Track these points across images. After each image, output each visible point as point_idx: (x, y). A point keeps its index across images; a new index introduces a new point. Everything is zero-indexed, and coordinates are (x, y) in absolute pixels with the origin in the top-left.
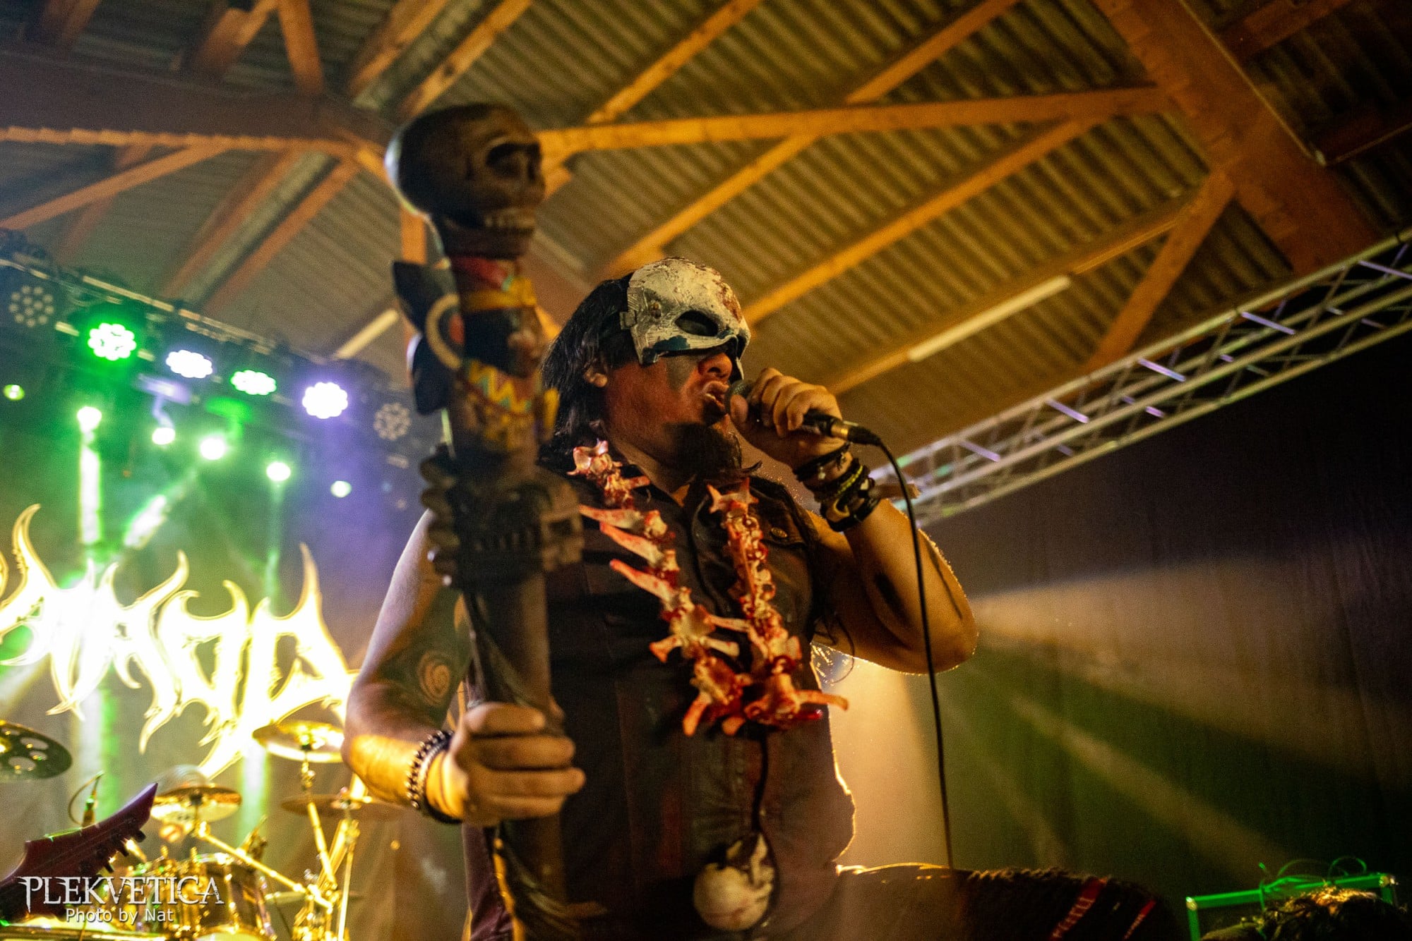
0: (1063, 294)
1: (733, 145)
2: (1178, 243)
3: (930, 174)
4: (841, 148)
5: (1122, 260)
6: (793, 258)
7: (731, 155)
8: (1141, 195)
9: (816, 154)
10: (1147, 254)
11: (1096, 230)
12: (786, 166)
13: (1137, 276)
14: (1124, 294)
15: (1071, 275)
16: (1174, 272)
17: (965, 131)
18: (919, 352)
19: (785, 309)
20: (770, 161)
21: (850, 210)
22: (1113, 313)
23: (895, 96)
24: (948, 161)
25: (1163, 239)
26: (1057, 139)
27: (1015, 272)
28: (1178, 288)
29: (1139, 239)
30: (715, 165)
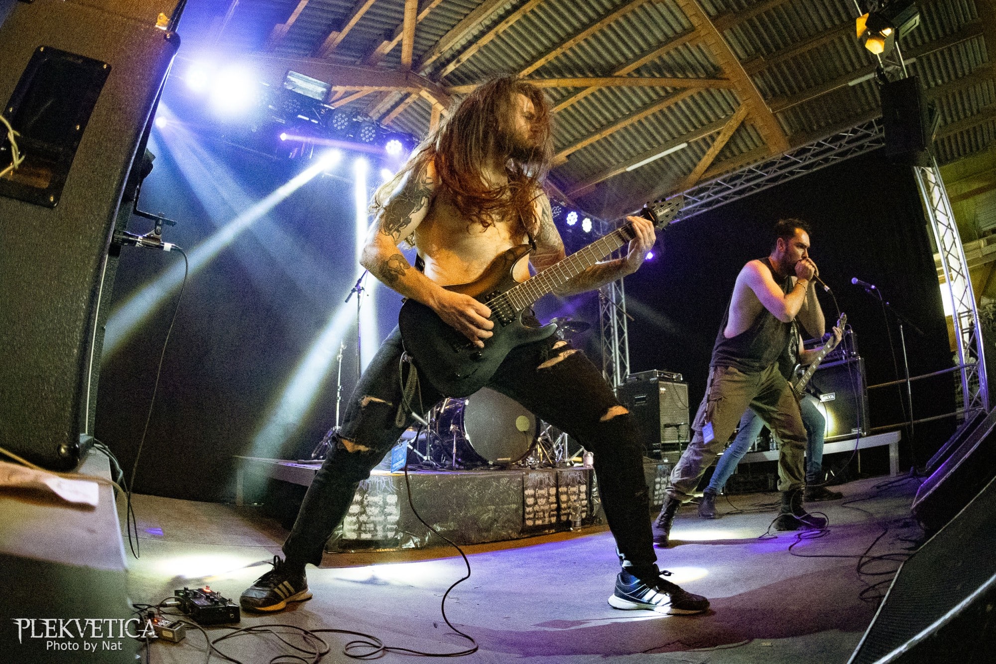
0: (683, 150)
1: (566, 89)
2: (725, 134)
3: (639, 104)
4: (607, 92)
5: (704, 139)
6: (584, 132)
7: (564, 93)
8: (712, 116)
9: (597, 94)
10: (713, 139)
11: (696, 128)
12: (586, 98)
13: (709, 146)
14: (704, 153)
15: (687, 142)
16: (722, 145)
17: (652, 88)
18: (630, 169)
19: (579, 151)
20: (581, 96)
21: (608, 115)
22: (700, 159)
23: (629, 75)
24: (646, 99)
25: (719, 133)
26: (685, 95)
27: (666, 141)
28: (722, 151)
29: (710, 133)
30: (558, 97)
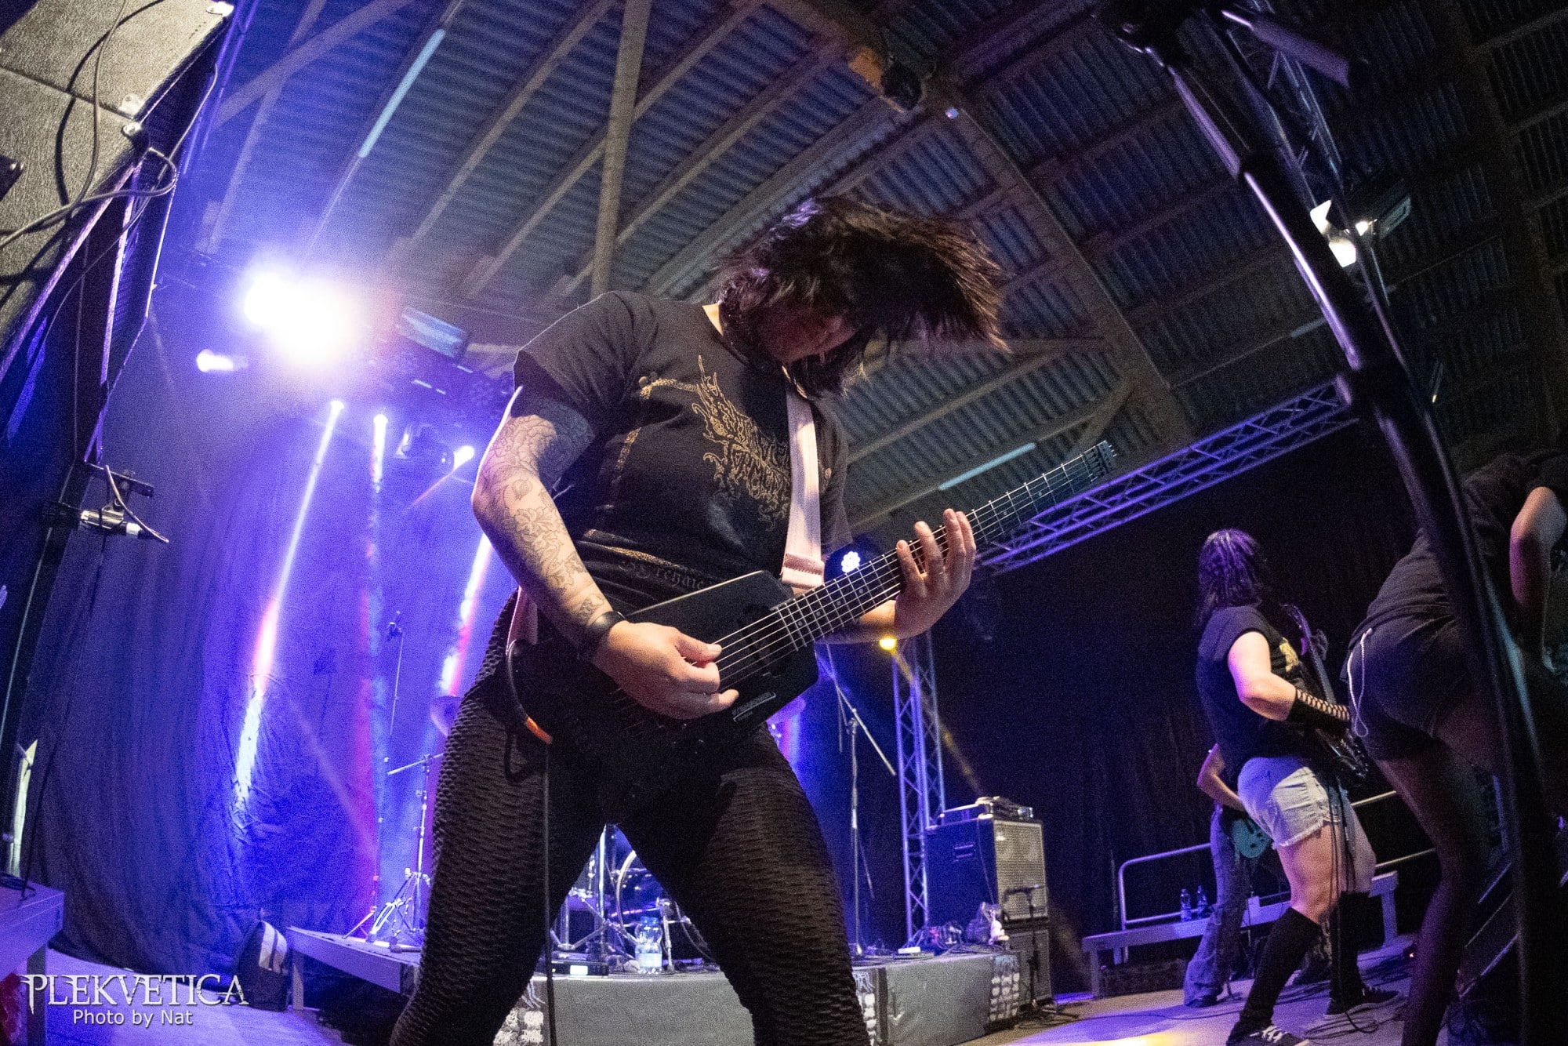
0: (1029, 454)
2: (1095, 426)
3: (959, 381)
4: (911, 364)
5: (1061, 436)
6: (872, 429)
8: (1074, 398)
10: (1076, 433)
11: (1048, 418)
13: (1069, 447)
15: (1035, 441)
17: (981, 356)
18: (944, 487)
19: (865, 459)
21: (910, 400)
24: (972, 375)
25: (1084, 426)
26: (1033, 366)
27: (1002, 442)
29: (1073, 424)
